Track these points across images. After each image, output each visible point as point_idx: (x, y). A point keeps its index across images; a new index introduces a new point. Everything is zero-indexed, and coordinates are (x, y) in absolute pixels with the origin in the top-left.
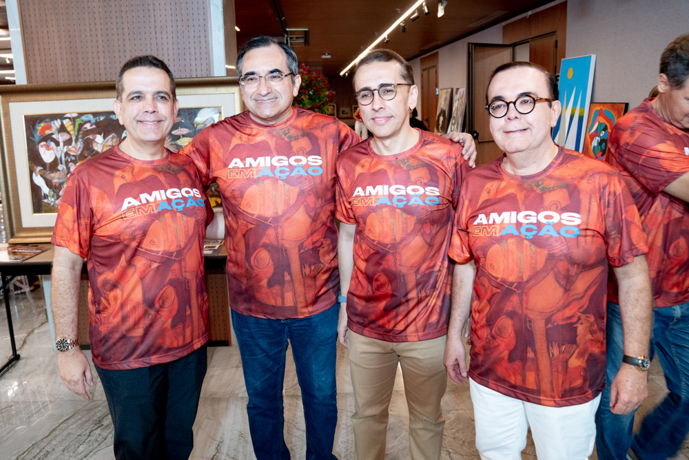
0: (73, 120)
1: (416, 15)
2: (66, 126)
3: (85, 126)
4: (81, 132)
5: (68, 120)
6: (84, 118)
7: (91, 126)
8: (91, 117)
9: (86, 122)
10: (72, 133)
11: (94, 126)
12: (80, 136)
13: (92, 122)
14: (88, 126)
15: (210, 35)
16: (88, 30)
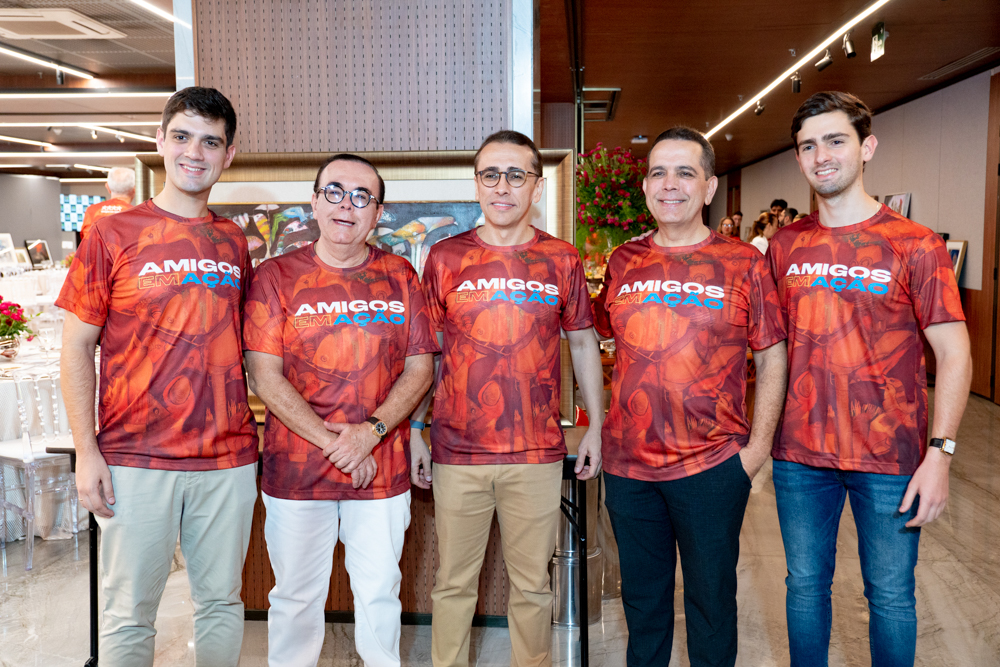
0: (270, 215)
1: (826, 58)
2: (257, 225)
3: (290, 226)
4: (282, 237)
5: (261, 215)
6: (289, 213)
7: (300, 226)
8: (300, 211)
9: (291, 220)
10: (266, 237)
11: (305, 227)
12: (280, 243)
13: (302, 220)
14: (294, 227)
15: (509, 79)
16: (305, 67)
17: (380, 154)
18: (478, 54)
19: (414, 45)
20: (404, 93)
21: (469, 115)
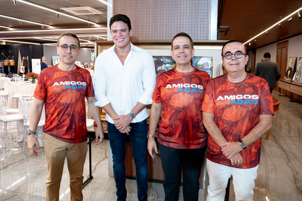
15: (210, 18)
16: (145, 14)
17: (168, 41)
18: (200, 10)
19: (179, 7)
20: (176, 22)
21: (196, 29)
